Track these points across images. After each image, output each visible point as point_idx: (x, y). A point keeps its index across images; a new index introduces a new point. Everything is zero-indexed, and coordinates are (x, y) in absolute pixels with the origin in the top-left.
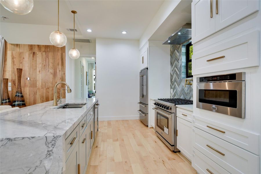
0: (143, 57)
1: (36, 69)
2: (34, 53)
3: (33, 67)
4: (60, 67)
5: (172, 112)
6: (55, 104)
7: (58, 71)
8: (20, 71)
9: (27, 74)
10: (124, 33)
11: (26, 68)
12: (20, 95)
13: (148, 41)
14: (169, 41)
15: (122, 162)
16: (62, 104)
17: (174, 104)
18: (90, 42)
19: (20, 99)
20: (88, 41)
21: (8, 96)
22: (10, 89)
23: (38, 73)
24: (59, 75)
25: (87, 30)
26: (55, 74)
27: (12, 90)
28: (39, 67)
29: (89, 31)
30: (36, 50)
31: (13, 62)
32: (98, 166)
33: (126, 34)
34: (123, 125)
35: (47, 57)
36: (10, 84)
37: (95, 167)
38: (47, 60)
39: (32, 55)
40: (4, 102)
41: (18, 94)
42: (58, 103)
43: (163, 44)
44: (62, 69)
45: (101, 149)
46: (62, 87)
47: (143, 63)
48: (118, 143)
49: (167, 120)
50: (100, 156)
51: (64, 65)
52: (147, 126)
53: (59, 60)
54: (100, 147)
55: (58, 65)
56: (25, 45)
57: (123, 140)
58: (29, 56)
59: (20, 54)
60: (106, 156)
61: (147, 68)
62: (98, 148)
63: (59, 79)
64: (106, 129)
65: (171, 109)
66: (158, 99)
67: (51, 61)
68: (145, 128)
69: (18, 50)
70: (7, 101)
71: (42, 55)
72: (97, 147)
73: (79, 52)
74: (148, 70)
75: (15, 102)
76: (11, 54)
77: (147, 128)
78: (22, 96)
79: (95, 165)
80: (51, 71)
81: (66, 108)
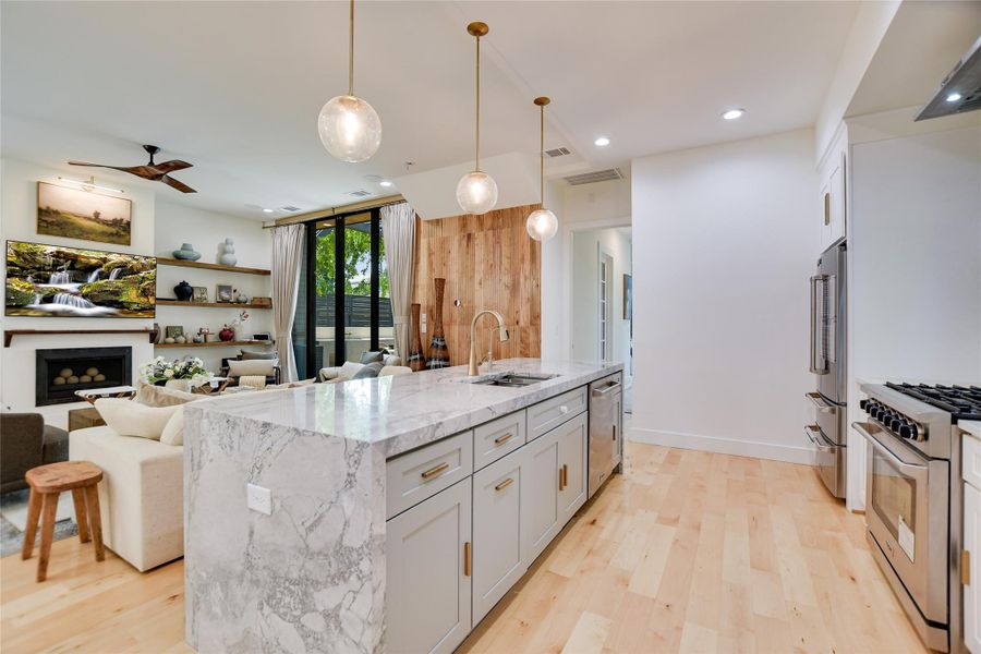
0: (827, 197)
1: (472, 277)
2: (469, 236)
3: (468, 273)
4: (527, 265)
5: (931, 455)
6: (471, 372)
7: (522, 280)
8: (440, 284)
9: (456, 290)
10: (733, 115)
11: (453, 276)
12: (439, 343)
13: (843, 122)
14: (954, 97)
15: (654, 600)
16: (497, 373)
17: (949, 415)
18: (618, 178)
19: (439, 353)
20: (609, 175)
21: (420, 345)
22: (423, 328)
23: (477, 286)
24: (525, 289)
25: (594, 142)
26: (514, 288)
27: (428, 331)
28: (480, 269)
29: (602, 142)
30: (473, 227)
31: (430, 263)
32: (568, 579)
33: (740, 118)
34: (727, 473)
35: (498, 242)
36: (423, 317)
37: (560, 580)
38: (498, 252)
39: (465, 243)
40: (413, 357)
41: (435, 341)
42: (480, 368)
43: (918, 119)
44: (531, 271)
45: (604, 535)
46: (531, 324)
47: (827, 222)
48: (672, 531)
49: (909, 488)
50: (589, 553)
51: (538, 261)
52: (843, 501)
53: (525, 247)
54: (603, 528)
55: (523, 260)
56: (451, 219)
57: (698, 528)
58: (460, 245)
59: (444, 242)
60: (608, 562)
61: (844, 245)
62: (593, 527)
63: (524, 301)
64: (650, 474)
65: (926, 437)
66: (889, 385)
67: (506, 251)
68: (829, 507)
69: (439, 233)
70: (418, 356)
71: (487, 240)
72: (593, 522)
73: (554, 218)
74: (846, 249)
75: (430, 359)
76: (426, 246)
77: (843, 509)
78: (444, 347)
79: (561, 574)
80: (506, 279)
81: (502, 384)
